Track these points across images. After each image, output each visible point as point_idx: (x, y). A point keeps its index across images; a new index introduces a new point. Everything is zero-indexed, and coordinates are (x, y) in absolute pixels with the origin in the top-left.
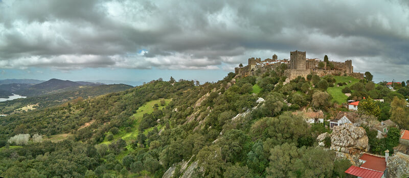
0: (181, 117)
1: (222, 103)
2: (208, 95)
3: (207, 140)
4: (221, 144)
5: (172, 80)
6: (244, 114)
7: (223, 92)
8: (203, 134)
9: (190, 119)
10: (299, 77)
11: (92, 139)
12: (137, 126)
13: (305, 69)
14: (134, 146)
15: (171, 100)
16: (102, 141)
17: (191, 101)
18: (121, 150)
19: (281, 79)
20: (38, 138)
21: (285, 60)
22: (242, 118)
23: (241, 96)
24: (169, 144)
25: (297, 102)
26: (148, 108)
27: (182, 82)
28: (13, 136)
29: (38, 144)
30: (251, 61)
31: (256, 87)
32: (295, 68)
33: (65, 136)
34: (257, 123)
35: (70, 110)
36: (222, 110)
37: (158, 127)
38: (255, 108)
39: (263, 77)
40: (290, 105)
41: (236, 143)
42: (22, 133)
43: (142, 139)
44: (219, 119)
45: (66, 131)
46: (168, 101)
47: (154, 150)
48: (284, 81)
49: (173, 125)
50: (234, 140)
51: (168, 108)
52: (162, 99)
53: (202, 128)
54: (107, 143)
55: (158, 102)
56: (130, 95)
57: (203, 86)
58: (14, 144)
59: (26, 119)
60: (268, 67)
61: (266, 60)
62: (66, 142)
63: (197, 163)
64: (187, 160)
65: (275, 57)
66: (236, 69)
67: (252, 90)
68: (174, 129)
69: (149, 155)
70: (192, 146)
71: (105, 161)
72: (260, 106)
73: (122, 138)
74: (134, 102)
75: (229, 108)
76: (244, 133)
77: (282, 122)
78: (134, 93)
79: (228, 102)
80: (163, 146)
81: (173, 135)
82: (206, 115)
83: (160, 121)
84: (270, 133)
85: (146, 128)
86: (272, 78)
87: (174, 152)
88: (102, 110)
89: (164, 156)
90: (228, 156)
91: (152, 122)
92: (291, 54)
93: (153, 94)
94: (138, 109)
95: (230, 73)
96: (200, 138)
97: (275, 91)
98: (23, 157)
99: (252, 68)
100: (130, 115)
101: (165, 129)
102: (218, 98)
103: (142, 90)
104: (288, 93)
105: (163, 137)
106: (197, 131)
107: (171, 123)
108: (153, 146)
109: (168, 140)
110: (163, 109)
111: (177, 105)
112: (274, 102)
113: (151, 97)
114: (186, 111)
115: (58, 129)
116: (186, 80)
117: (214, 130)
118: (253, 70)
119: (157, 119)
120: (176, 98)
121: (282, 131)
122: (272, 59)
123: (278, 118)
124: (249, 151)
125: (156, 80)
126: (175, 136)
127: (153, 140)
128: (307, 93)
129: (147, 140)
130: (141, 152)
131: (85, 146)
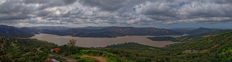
11: (217, 52)
16: (221, 53)
18: (230, 56)
20: (195, 52)
28: (184, 50)
29: (195, 54)
33: (206, 51)
35: (208, 40)
42: (188, 49)
45: (206, 49)
54: (223, 53)
58: (185, 54)
59: (190, 44)
62: (206, 53)
71: (223, 59)
73: (230, 51)
88: (221, 40)
98: (188, 58)
115: (203, 48)
131: (214, 54)
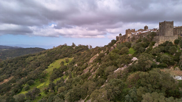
0: (80, 70)
1: (107, 60)
2: (98, 55)
3: (97, 85)
4: (107, 88)
5: (74, 45)
6: (123, 68)
7: (108, 53)
8: (94, 81)
9: (86, 71)
10: (167, 42)
12: (49, 78)
13: (172, 35)
14: (47, 92)
15: (73, 58)
17: (86, 59)
19: (151, 44)
21: (155, 29)
22: (121, 71)
23: (121, 56)
24: (72, 88)
25: (165, 61)
26: (57, 64)
27: (80, 46)
30: (128, 31)
31: (131, 50)
32: (163, 35)
34: (132, 75)
36: (107, 65)
37: (64, 77)
38: (131, 64)
39: (137, 43)
40: (158, 63)
41: (117, 88)
43: (53, 87)
44: (105, 71)
46: (71, 59)
47: (61, 93)
48: (154, 45)
49: (74, 75)
50: (115, 86)
51: (71, 64)
52: (67, 58)
53: (94, 77)
55: (64, 60)
56: (43, 55)
57: (94, 49)
60: (141, 35)
61: (139, 30)
63: (90, 100)
64: (83, 99)
65: (146, 28)
66: (117, 37)
67: (128, 51)
68: (75, 78)
69: (57, 97)
70: (87, 89)
72: (134, 63)
74: (46, 61)
75: (112, 64)
76: (122, 81)
77: (152, 75)
78: (46, 54)
79: (111, 60)
80: (67, 90)
81: (74, 82)
82: (97, 68)
83: (65, 73)
84: (142, 83)
85: (55, 79)
86: (144, 43)
87: (75, 94)
89: (68, 97)
90: (112, 97)
91: (59, 74)
92: (160, 25)
93: (60, 55)
94: (49, 65)
95: (113, 40)
96: (92, 84)
97: (146, 52)
99: (128, 36)
100: (43, 70)
101: (69, 78)
102: (104, 57)
103: (52, 52)
104: (157, 54)
105: (67, 84)
106: (90, 79)
107: (73, 74)
108: (60, 90)
109: (70, 86)
110: (67, 64)
111: (77, 62)
112: (145, 61)
113: (59, 57)
114: (83, 66)
116: (83, 45)
117: (102, 79)
118: (129, 38)
119: (63, 72)
120: (77, 57)
121: (152, 83)
122: (144, 29)
123: (149, 73)
124: (126, 95)
125: (62, 45)
126: (76, 83)
127: (60, 87)
128: (174, 55)
129: (56, 87)
130: (52, 96)
